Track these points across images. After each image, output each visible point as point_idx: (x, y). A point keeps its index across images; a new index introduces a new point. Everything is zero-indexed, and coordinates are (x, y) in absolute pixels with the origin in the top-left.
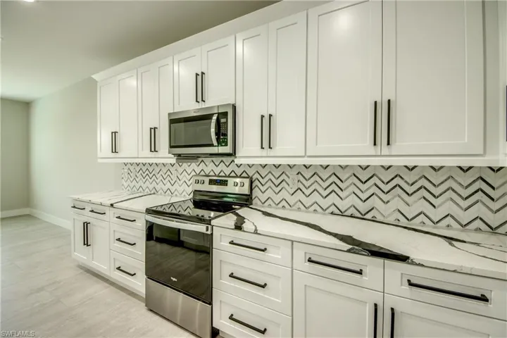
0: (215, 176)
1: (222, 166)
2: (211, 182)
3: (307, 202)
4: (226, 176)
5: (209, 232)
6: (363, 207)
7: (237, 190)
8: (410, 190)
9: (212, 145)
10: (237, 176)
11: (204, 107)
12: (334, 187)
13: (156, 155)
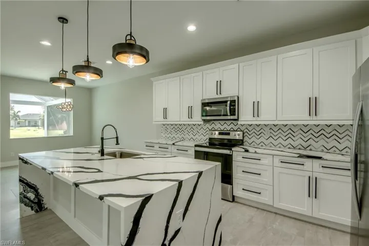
0: (221, 130)
1: (225, 126)
2: (220, 134)
3: (275, 143)
4: (228, 131)
5: (231, 154)
6: (305, 145)
7: (237, 137)
8: (328, 136)
9: (227, 115)
10: (234, 131)
11: (220, 97)
12: (290, 135)
13: (192, 120)
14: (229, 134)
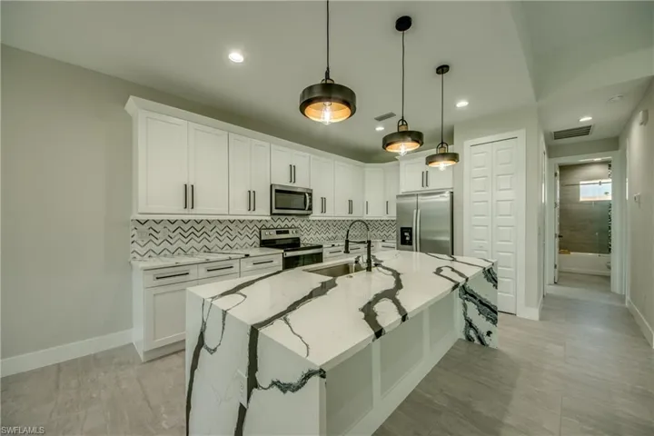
0: (281, 228)
1: (286, 222)
2: (278, 233)
9: (304, 210)
10: (294, 228)
13: (254, 213)
14: (287, 232)
